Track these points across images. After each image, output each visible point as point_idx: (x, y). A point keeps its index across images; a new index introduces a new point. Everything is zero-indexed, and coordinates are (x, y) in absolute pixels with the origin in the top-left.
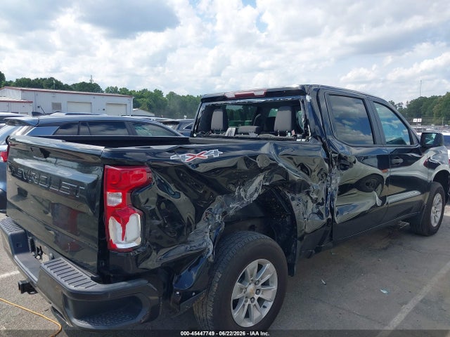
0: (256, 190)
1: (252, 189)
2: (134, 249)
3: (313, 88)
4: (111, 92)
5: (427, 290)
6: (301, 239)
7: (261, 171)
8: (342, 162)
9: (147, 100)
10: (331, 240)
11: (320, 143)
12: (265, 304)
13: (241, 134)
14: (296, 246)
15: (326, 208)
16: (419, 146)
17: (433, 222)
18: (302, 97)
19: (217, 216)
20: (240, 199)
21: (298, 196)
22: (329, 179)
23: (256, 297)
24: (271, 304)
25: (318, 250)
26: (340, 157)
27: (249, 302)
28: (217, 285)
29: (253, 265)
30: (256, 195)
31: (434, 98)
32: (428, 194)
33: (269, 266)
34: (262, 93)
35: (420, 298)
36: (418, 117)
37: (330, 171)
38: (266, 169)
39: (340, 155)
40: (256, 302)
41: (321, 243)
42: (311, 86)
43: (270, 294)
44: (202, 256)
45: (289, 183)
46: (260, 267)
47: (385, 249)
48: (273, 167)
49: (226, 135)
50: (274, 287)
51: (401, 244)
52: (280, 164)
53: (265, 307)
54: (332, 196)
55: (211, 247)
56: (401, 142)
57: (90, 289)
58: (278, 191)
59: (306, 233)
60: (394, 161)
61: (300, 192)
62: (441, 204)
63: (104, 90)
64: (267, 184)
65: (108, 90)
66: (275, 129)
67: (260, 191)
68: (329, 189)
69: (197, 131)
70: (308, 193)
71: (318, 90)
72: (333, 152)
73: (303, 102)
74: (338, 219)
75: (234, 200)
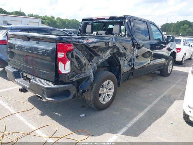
0: (108, 55)
1: (106, 55)
2: (68, 73)
3: (128, 17)
4: (30, 16)
5: (165, 93)
6: (123, 74)
7: (110, 48)
8: (138, 46)
9: (47, 21)
10: (132, 75)
11: (130, 38)
12: (109, 96)
13: (99, 34)
14: (121, 76)
15: (132, 63)
16: (166, 41)
17: (168, 71)
18: (124, 20)
19: (95, 64)
20: (102, 58)
21: (122, 58)
22: (133, 52)
23: (107, 93)
24: (112, 96)
25: (128, 79)
26: (137, 44)
27: (104, 95)
28: (94, 88)
29: (106, 82)
30: (108, 57)
31: (172, 24)
32: (167, 61)
33: (111, 83)
34: (108, 18)
35: (163, 96)
36: (165, 32)
37: (134, 49)
38: (112, 47)
39: (137, 43)
40: (107, 95)
41: (129, 76)
42: (128, 16)
43: (111, 93)
44: (89, 78)
45: (119, 53)
46: (108, 83)
47: (151, 81)
48: (115, 47)
49: (93, 35)
50: (113, 90)
51: (157, 79)
52: (117, 46)
53: (109, 97)
54: (134, 59)
55: (92, 75)
56: (159, 40)
57: (53, 87)
58: (115, 56)
59: (124, 72)
60: (157, 47)
61: (123, 57)
62: (172, 65)
63: (26, 15)
64: (112, 53)
65: (28, 15)
66: (113, 33)
67: (109, 56)
68: (133, 56)
69: (80, 33)
70: (125, 58)
71: (130, 18)
72: (135, 42)
73: (124, 22)
74: (135, 68)
75: (100, 58)
